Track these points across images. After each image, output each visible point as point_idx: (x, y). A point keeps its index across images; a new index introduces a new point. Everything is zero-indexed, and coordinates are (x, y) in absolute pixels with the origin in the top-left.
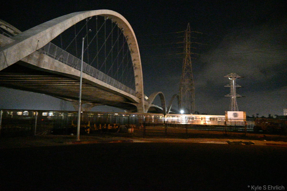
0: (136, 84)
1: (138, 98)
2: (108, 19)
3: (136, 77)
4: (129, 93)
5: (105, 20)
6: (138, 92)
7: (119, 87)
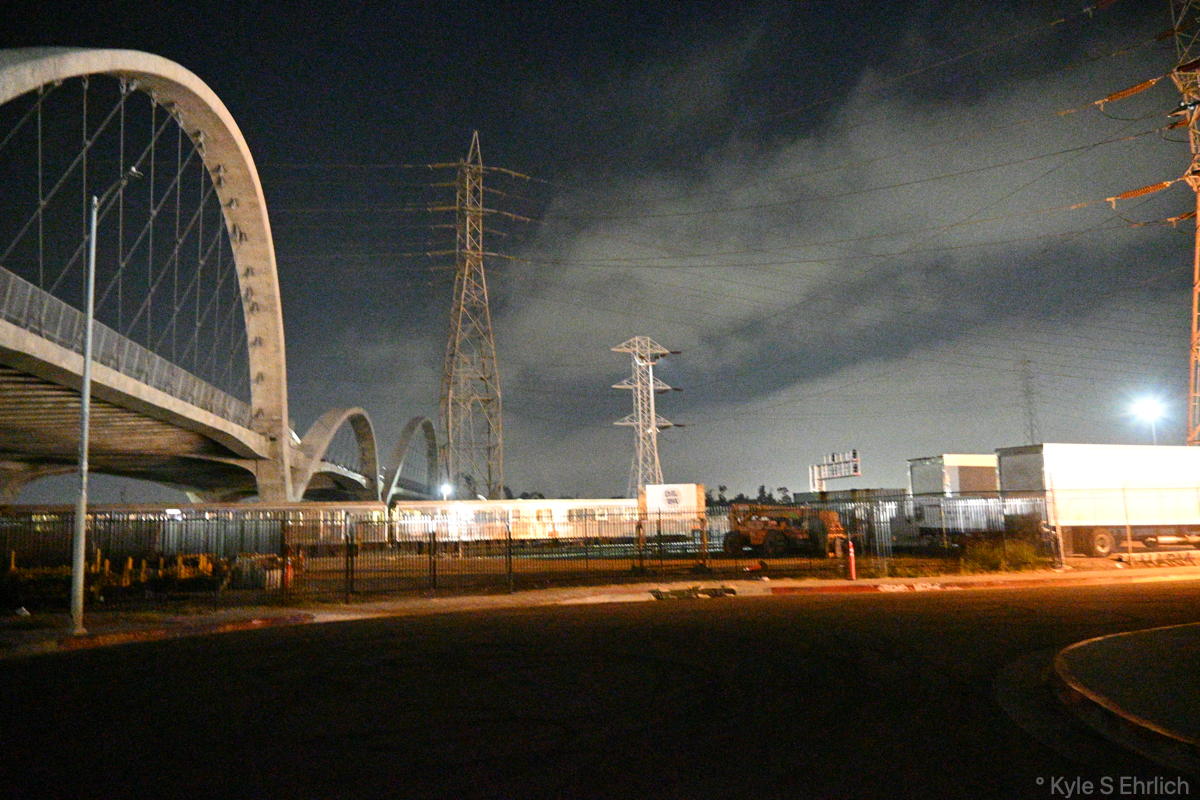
0: (253, 375)
1: (263, 438)
2: (136, 91)
3: (254, 344)
4: (223, 414)
5: (124, 91)
6: (260, 412)
7: (179, 393)
